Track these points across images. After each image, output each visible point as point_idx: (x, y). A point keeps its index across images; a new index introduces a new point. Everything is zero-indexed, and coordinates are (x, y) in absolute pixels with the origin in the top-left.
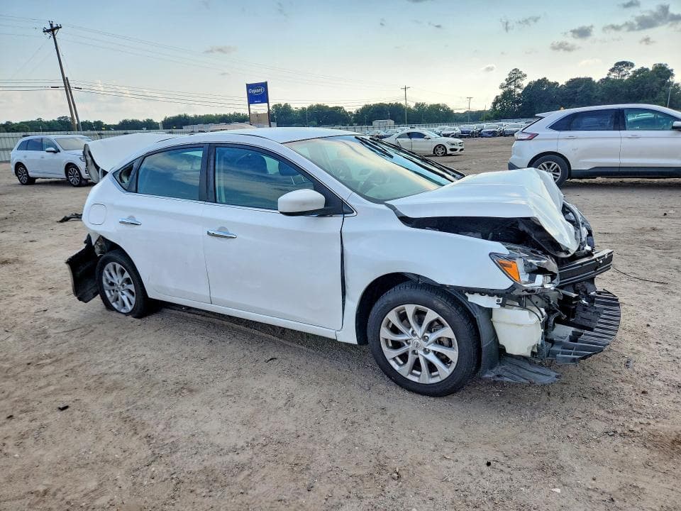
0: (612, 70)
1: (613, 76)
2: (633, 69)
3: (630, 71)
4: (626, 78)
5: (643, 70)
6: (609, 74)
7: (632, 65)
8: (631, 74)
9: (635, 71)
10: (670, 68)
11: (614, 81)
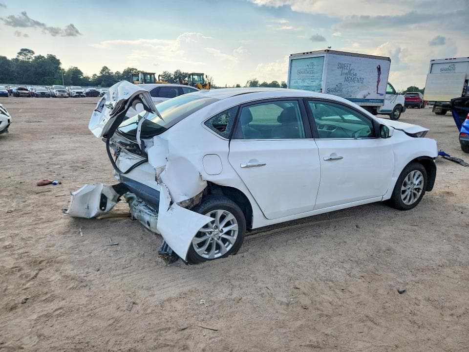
0: (20, 54)
1: (21, 58)
2: (34, 55)
3: (32, 56)
4: (31, 60)
5: (40, 57)
6: (18, 56)
7: (33, 53)
8: (34, 58)
9: (35, 57)
10: (58, 59)
11: (23, 62)
